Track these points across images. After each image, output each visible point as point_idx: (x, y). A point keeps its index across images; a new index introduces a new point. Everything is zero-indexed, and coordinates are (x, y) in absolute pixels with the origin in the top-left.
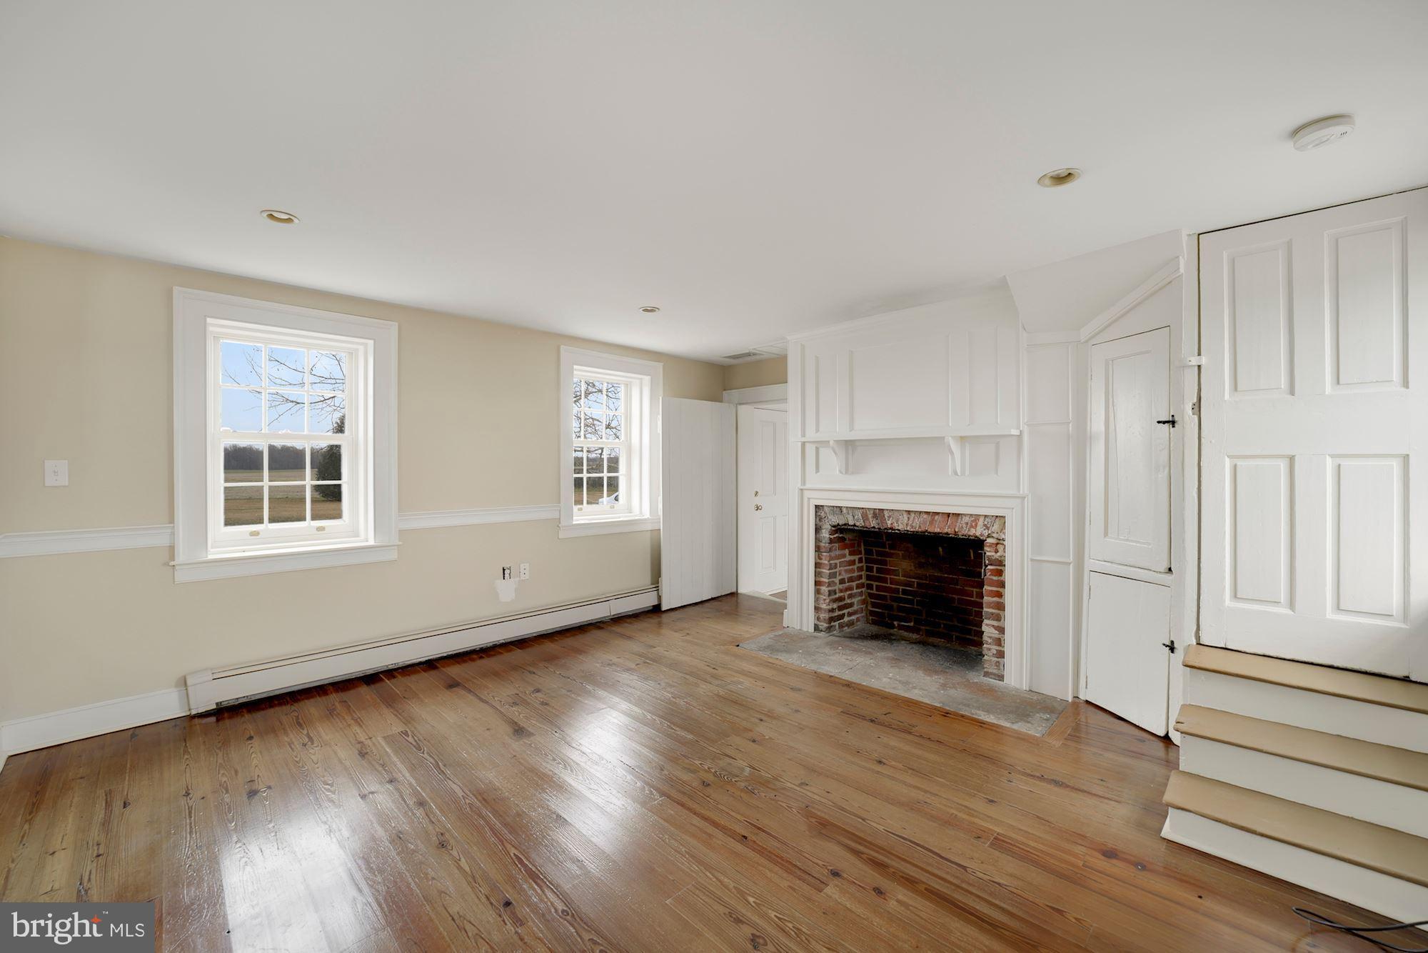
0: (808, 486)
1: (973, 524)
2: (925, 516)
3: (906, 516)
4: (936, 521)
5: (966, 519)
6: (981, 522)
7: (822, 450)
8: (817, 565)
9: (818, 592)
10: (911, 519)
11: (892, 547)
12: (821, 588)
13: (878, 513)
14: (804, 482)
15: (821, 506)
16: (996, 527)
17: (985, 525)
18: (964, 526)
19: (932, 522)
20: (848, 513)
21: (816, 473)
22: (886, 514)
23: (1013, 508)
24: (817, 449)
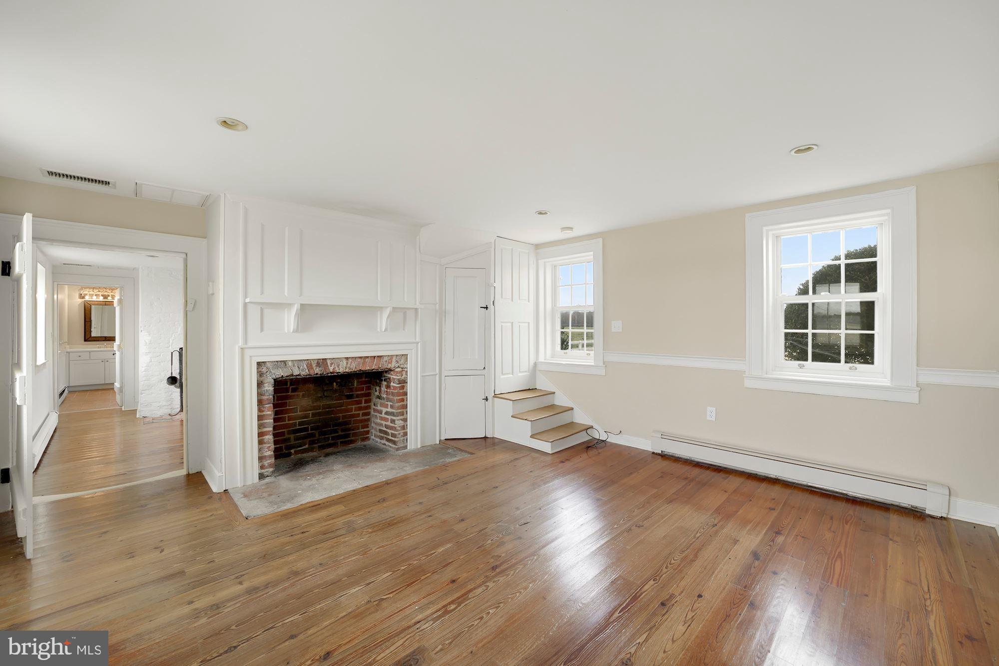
0: (251, 344)
1: (390, 361)
2: (359, 360)
3: (345, 362)
4: (367, 362)
5: (386, 359)
6: (394, 360)
7: (266, 311)
8: (260, 418)
9: (260, 442)
10: (349, 363)
11: (294, 390)
12: (264, 437)
13: (322, 362)
14: (246, 341)
15: (263, 362)
16: (402, 361)
17: (396, 361)
18: (385, 363)
19: (364, 363)
20: (294, 366)
21: (261, 332)
22: (329, 362)
23: (412, 350)
24: (262, 310)
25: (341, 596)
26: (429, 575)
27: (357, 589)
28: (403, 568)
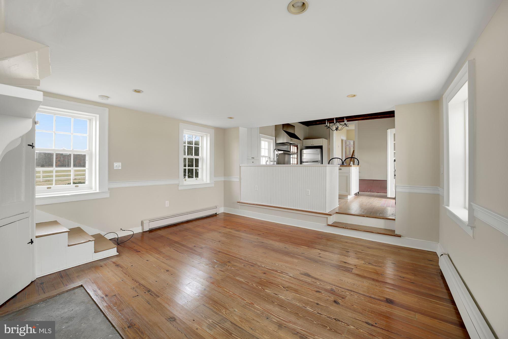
25: (288, 300)
26: (263, 280)
27: (281, 297)
28: (260, 287)
